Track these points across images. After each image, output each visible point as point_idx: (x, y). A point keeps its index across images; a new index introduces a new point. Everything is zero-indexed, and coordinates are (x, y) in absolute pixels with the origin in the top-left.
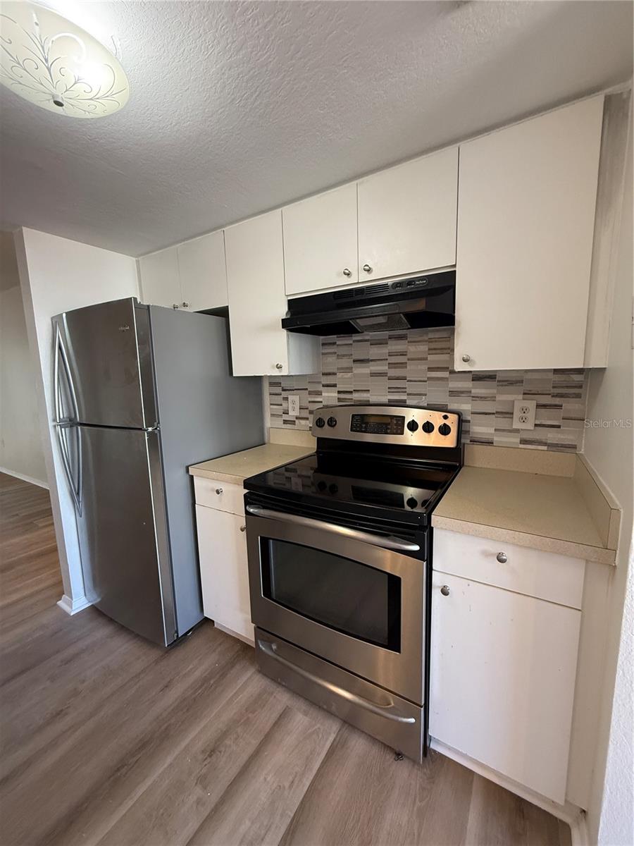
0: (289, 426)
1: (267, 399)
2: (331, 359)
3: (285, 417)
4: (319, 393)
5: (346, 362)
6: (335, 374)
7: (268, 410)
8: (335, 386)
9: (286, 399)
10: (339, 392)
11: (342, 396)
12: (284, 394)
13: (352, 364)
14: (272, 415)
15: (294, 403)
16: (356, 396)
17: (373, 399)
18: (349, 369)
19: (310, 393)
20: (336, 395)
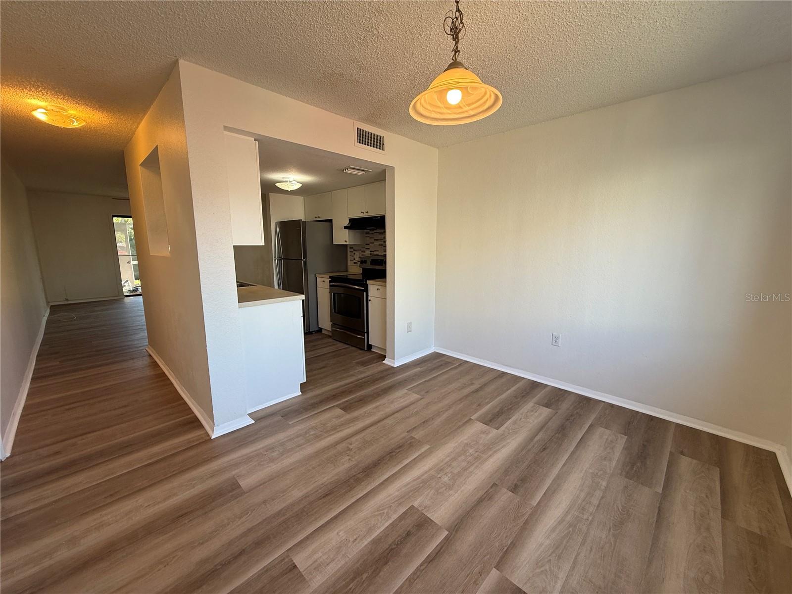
0: (355, 265)
1: (349, 254)
2: (368, 239)
3: (354, 261)
4: (364, 252)
5: (372, 240)
6: (369, 244)
7: (349, 258)
8: (369, 249)
9: (355, 254)
10: (370, 251)
11: (371, 253)
12: (354, 252)
13: (374, 241)
14: (351, 260)
15: (357, 255)
16: (375, 253)
17: (380, 254)
18: (373, 243)
19: (362, 251)
20: (369, 252)
